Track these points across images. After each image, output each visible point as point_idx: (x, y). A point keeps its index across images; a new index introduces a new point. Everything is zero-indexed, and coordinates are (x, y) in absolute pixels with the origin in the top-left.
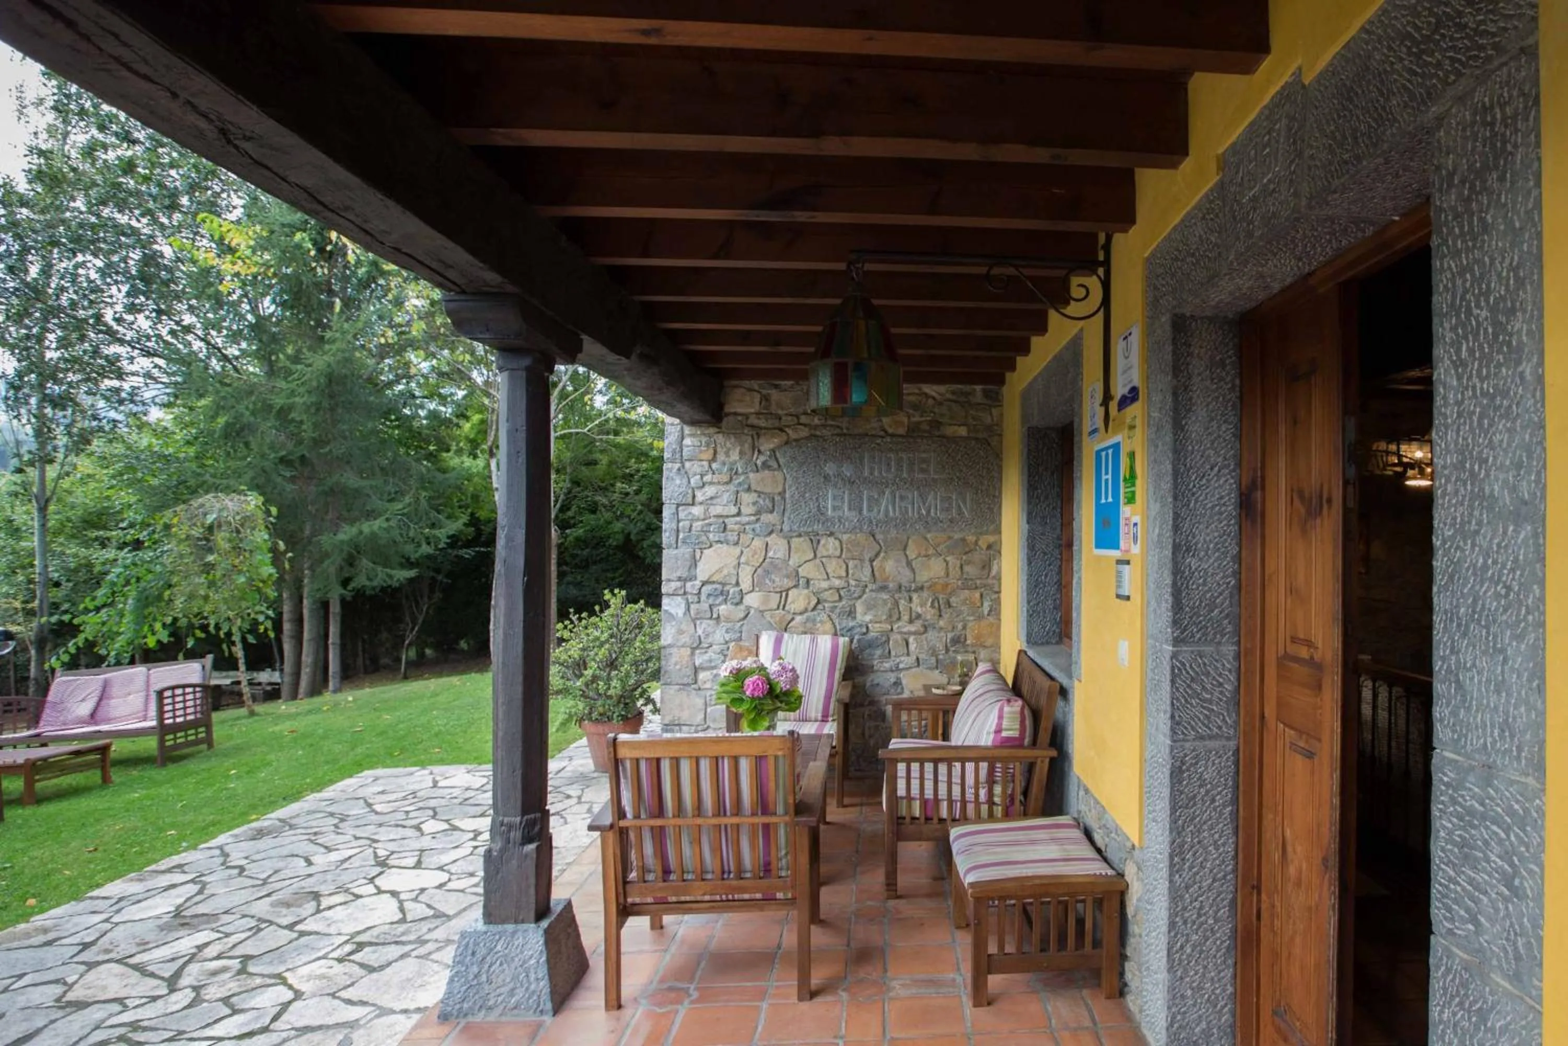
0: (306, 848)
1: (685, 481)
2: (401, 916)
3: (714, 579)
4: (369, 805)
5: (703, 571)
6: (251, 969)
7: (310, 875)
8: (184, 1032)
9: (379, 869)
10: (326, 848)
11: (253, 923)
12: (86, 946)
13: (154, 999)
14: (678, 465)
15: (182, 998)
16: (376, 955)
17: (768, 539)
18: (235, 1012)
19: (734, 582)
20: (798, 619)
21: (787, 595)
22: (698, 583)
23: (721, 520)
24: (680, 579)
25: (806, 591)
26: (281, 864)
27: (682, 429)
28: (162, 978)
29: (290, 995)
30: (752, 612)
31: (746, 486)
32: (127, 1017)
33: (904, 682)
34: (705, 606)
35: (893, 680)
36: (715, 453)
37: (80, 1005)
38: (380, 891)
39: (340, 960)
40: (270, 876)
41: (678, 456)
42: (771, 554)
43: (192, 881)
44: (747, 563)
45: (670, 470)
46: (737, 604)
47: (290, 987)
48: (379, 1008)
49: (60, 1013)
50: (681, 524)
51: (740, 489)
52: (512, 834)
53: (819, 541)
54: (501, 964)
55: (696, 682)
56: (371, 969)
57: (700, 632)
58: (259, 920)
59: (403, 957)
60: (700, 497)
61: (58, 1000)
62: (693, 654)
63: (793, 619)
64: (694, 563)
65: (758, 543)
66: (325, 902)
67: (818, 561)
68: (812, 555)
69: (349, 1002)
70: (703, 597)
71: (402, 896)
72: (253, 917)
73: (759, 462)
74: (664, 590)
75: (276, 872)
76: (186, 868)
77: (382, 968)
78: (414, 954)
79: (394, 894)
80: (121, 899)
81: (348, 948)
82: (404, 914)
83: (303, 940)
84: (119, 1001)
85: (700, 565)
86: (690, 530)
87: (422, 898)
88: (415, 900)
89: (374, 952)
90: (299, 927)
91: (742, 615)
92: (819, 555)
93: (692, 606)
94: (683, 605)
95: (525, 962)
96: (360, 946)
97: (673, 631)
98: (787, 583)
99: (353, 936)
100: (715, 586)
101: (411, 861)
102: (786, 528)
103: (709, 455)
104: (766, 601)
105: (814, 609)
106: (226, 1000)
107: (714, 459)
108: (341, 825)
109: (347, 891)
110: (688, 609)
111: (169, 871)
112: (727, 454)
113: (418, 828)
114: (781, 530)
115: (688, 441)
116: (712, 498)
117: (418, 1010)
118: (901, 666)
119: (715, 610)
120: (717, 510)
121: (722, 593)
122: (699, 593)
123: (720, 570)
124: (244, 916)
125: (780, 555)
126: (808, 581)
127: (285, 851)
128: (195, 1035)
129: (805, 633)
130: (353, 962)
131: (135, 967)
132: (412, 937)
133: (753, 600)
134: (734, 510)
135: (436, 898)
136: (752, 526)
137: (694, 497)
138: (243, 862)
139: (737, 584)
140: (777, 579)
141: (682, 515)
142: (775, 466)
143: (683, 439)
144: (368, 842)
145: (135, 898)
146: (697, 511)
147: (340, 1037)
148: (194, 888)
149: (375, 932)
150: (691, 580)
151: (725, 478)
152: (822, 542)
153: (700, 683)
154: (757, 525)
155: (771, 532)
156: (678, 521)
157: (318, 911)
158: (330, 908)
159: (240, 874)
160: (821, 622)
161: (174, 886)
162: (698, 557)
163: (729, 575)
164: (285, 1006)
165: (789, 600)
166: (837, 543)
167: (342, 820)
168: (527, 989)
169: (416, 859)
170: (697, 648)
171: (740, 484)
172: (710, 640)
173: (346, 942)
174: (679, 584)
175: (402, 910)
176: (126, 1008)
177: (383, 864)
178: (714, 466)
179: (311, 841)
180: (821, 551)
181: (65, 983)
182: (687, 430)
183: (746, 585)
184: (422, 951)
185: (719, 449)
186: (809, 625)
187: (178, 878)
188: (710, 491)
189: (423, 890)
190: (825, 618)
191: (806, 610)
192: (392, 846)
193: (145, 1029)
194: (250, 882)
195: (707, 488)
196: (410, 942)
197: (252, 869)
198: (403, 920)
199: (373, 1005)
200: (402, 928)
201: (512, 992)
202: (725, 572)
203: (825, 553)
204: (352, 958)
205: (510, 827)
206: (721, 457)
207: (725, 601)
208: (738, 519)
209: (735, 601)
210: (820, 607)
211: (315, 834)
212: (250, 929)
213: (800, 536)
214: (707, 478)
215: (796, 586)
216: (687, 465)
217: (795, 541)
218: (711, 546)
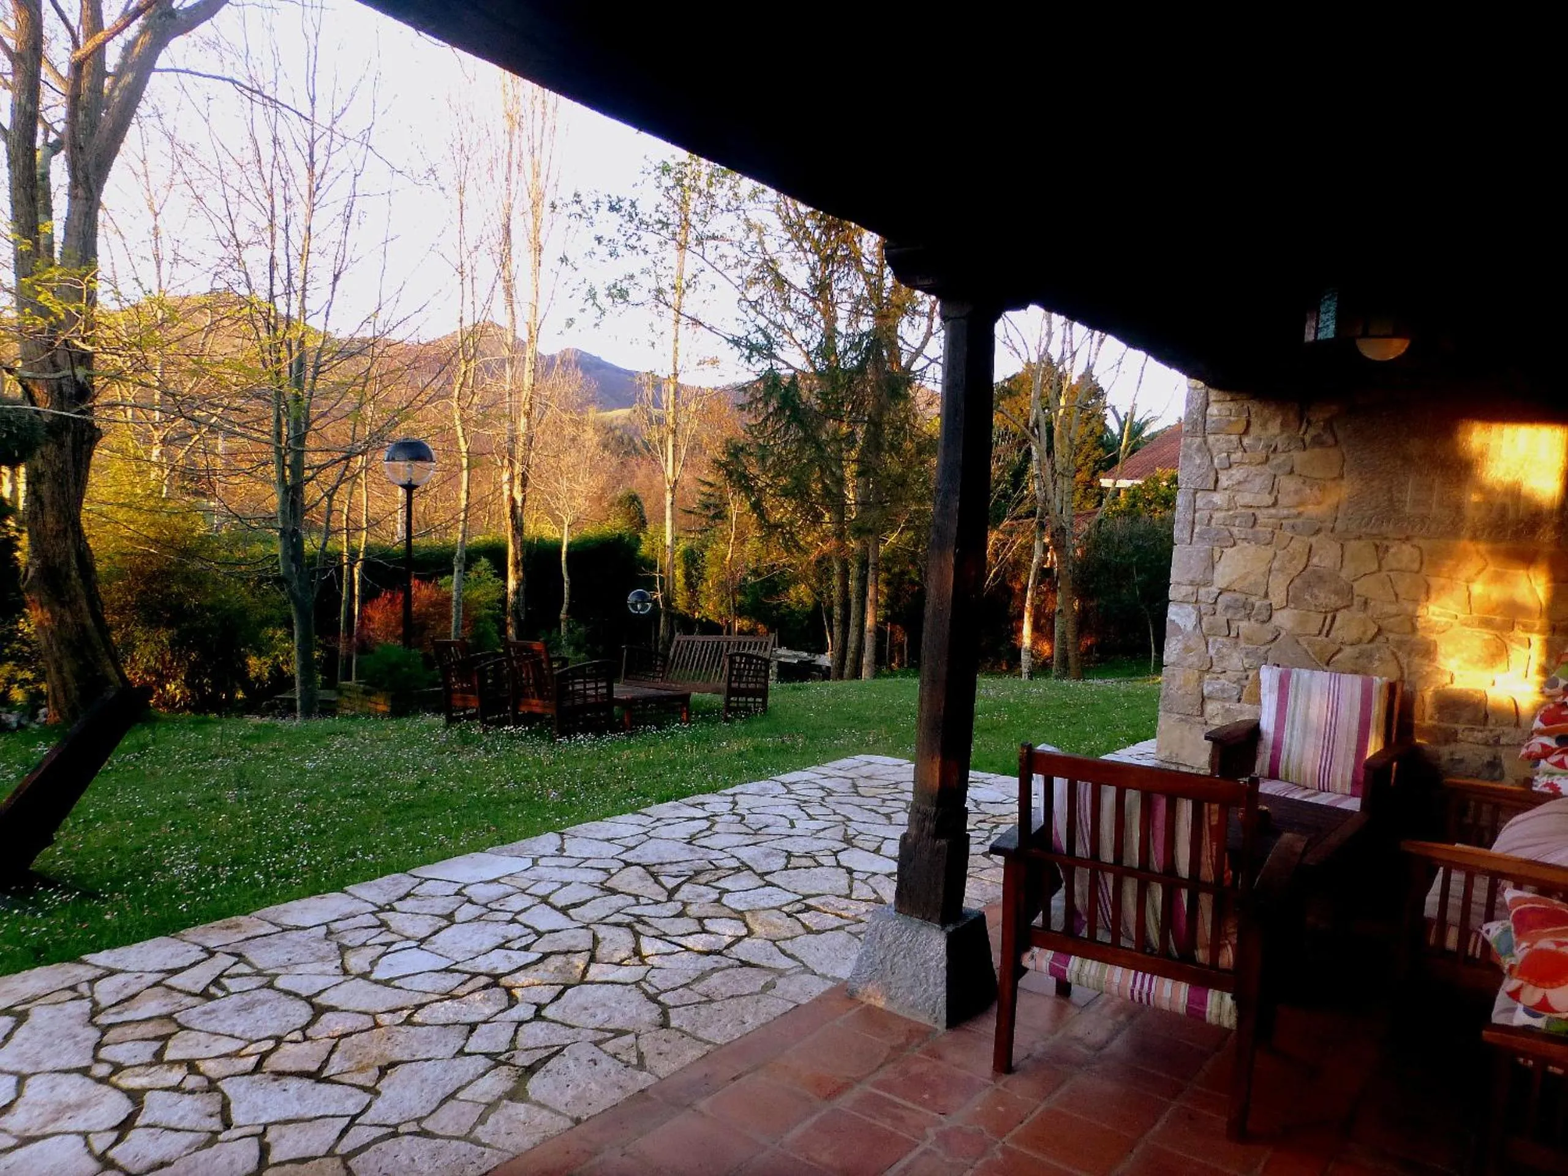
0: (792, 812)
1: (1207, 461)
2: (848, 892)
3: (1233, 587)
4: (855, 786)
5: (1223, 575)
6: (724, 901)
7: (789, 836)
8: (666, 935)
9: (845, 846)
10: (809, 815)
11: (736, 864)
12: (629, 849)
13: (657, 903)
14: (1198, 440)
15: (674, 907)
16: (818, 919)
17: (1313, 540)
18: (704, 931)
19: (1262, 593)
20: (1348, 651)
21: (1334, 619)
22: (1214, 590)
23: (1251, 511)
24: (1192, 583)
25: (1361, 615)
26: (770, 821)
27: (1207, 393)
28: (665, 888)
29: (744, 932)
30: (1283, 633)
31: (1288, 469)
32: (637, 910)
33: (1506, 764)
34: (1221, 618)
35: (1487, 758)
36: (1249, 424)
37: (613, 892)
38: (839, 865)
39: (789, 915)
40: (760, 829)
41: (1200, 428)
42: (1315, 560)
43: (707, 818)
44: (1281, 570)
45: (1189, 446)
46: (1264, 622)
47: (747, 926)
48: (804, 965)
49: (601, 894)
50: (1197, 515)
51: (1280, 472)
52: (927, 824)
53: (1387, 548)
54: (904, 957)
55: (1202, 715)
56: (809, 931)
57: (1212, 652)
58: (742, 863)
59: (837, 928)
60: (1224, 482)
61: (602, 883)
62: (1200, 679)
63: (1339, 650)
64: (1212, 565)
65: (1298, 546)
66: (794, 862)
67: (1384, 574)
68: (1375, 567)
69: (783, 952)
70: (1220, 607)
71: (855, 875)
72: (738, 859)
73: (1308, 438)
74: (1172, 594)
75: (767, 826)
76: (706, 806)
77: (819, 932)
78: (847, 929)
79: (850, 871)
80: (658, 820)
81: (798, 906)
82: (851, 891)
83: (768, 889)
84: (637, 897)
85: (1219, 568)
86: (1209, 524)
87: (871, 881)
88: (864, 881)
89: (817, 916)
90: (767, 878)
91: (1270, 637)
92: (1385, 568)
93: (1205, 619)
94: (1194, 617)
95: (925, 962)
96: (808, 908)
97: (1180, 646)
98: (1334, 601)
99: (805, 897)
100: (1237, 595)
101: (873, 846)
102: (1340, 526)
103: (1241, 427)
104: (1302, 623)
105: (1371, 641)
106: (700, 920)
107: (1246, 432)
108: (827, 799)
109: (813, 857)
110: (1200, 620)
111: (694, 806)
112: (1264, 426)
113: (888, 816)
114: (1332, 530)
115: (1213, 410)
116: (1239, 483)
117: (834, 979)
118: (1503, 740)
119: (1233, 626)
120: (1245, 498)
121: (1244, 606)
122: (1216, 602)
123: (1244, 578)
124: (733, 856)
125: (1327, 563)
126: (1366, 603)
127: (778, 811)
128: (675, 939)
129: (1356, 672)
130: (798, 919)
131: (652, 874)
132: (850, 914)
133: (1284, 619)
134: (1269, 500)
135: (882, 885)
136: (1291, 521)
137: (1217, 481)
138: (745, 812)
139: (1266, 595)
140: (1322, 595)
141: (1200, 503)
142: (1331, 441)
143: (1208, 405)
144: (843, 819)
145: (668, 821)
146: (1218, 498)
147: (769, 978)
148: (705, 824)
149: (823, 900)
150: (1204, 585)
151: (1260, 455)
152: (1392, 550)
153: (1207, 716)
154: (1299, 521)
155: (1318, 532)
156: (1195, 512)
157: (786, 868)
158: (795, 868)
159: (740, 822)
160: (1381, 659)
161: (694, 819)
162: (1216, 557)
163: (1256, 583)
164: (739, 939)
165: (1337, 624)
166: (1416, 553)
167: (829, 795)
168: (925, 991)
169: (876, 845)
170: (1208, 671)
171: (1279, 466)
172: (1225, 664)
173: (798, 901)
174: (1190, 589)
175: (850, 887)
176: (638, 904)
177: (849, 841)
178: (1246, 441)
179: (800, 807)
180: (1390, 561)
181: (609, 873)
182: (1213, 394)
183: (1277, 597)
184: (854, 928)
185: (1253, 420)
186: (1363, 661)
187: (699, 813)
188: (1237, 474)
189: (875, 874)
190: (1388, 655)
191: (1360, 641)
192: (861, 827)
193: (645, 923)
194: (744, 829)
195: (1233, 471)
196: (847, 918)
197: (750, 819)
198: (848, 897)
199: (801, 962)
200: (844, 903)
201: (911, 990)
202: (1252, 578)
203: (1395, 565)
204: (798, 915)
205: (925, 815)
206: (1255, 430)
207: (1248, 617)
208: (1273, 511)
209: (1260, 618)
210: (1381, 639)
211: (805, 802)
212: (733, 869)
213: (1359, 538)
214: (1234, 457)
215: (1346, 607)
216: (1211, 439)
217: (1353, 545)
218: (1235, 544)
